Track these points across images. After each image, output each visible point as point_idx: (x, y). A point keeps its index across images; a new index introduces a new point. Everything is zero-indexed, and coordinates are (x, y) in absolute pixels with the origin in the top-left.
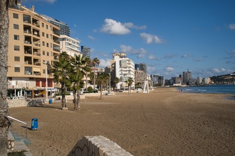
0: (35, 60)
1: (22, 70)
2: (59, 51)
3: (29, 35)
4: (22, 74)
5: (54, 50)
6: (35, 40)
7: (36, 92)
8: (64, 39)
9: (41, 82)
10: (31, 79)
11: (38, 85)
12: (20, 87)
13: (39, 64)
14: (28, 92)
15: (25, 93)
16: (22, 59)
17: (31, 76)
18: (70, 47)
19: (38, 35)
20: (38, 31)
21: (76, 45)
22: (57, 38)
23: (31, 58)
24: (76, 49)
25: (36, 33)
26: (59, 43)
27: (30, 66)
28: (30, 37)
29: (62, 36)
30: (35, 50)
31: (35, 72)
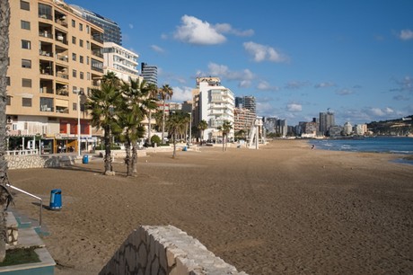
0: (59, 86)
1: (36, 103)
2: (101, 70)
3: (49, 41)
4: (35, 109)
5: (94, 68)
6: (60, 50)
8: (110, 50)
9: (68, 126)
10: (51, 119)
11: (63, 130)
12: (33, 134)
13: (66, 94)
14: (46, 142)
15: (41, 144)
16: (36, 84)
17: (51, 114)
18: (121, 64)
19: (65, 42)
20: (64, 35)
21: (131, 60)
22: (99, 48)
23: (51, 81)
24: (132, 68)
25: (61, 38)
26: (101, 56)
27: (50, 96)
28: (51, 45)
29: (107, 45)
30: (60, 68)
31: (58, 108)
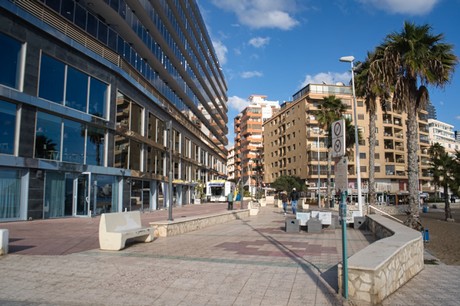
0: (398, 156)
1: (383, 169)
2: (428, 142)
3: (390, 125)
4: (382, 174)
5: (421, 141)
6: (397, 131)
7: (400, 197)
8: (430, 125)
9: (405, 185)
10: (393, 180)
11: (401, 188)
12: (381, 191)
13: (403, 162)
14: (391, 197)
15: (387, 198)
16: (382, 156)
17: (393, 177)
18: (439, 134)
19: (400, 124)
20: (399, 120)
21: (448, 131)
22: (424, 125)
23: (392, 153)
24: (449, 137)
25: (397, 122)
26: (427, 131)
27: (392, 164)
28: (391, 128)
29: (430, 121)
30: (398, 143)
31: (398, 172)
